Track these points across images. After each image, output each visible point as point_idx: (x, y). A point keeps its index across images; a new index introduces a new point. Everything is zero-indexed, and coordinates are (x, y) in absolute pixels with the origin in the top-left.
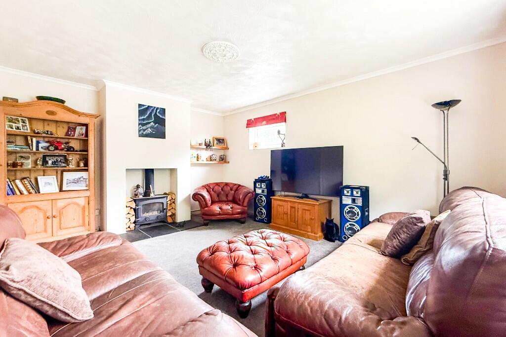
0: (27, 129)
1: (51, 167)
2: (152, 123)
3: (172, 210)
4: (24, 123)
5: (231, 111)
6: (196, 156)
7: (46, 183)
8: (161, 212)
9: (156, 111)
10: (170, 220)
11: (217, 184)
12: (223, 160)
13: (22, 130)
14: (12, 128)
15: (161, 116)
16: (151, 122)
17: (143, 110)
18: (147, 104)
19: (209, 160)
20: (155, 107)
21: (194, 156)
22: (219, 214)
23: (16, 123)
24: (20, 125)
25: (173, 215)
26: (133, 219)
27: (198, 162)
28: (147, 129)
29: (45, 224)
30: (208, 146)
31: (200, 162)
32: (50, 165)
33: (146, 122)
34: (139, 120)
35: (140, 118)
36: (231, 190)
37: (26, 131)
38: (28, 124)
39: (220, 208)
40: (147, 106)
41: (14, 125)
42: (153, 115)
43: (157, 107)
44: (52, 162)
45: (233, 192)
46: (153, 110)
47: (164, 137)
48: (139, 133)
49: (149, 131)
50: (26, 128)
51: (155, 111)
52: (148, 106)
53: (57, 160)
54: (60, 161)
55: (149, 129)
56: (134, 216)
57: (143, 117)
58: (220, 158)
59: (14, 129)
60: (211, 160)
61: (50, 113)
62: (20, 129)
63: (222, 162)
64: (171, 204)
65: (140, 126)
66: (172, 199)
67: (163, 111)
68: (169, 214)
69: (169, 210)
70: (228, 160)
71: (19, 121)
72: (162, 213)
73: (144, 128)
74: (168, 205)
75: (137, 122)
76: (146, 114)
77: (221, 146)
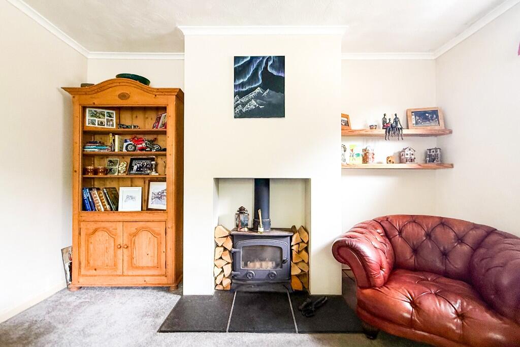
0: (113, 125)
1: (135, 174)
2: (258, 90)
3: (302, 265)
4: (110, 117)
5: (457, 34)
6: (361, 153)
7: (128, 197)
8: (277, 265)
9: (267, 64)
10: (296, 285)
11: (414, 220)
12: (435, 159)
13: (106, 127)
14: (94, 124)
15: (275, 73)
16: (256, 88)
17: (242, 67)
18: (248, 53)
19: (398, 160)
20: (264, 57)
21: (355, 152)
22: (411, 323)
23: (100, 118)
24: (104, 120)
25: (304, 276)
26: (228, 270)
27: (365, 166)
28: (249, 100)
29: (115, 256)
30: (391, 129)
31: (371, 164)
32: (134, 172)
33: (247, 88)
34: (235, 86)
35: (238, 82)
36: (460, 240)
37: (111, 127)
38: (114, 119)
39: (413, 303)
40: (249, 58)
41: (97, 119)
42: (260, 72)
43: (268, 55)
44: (138, 168)
45: (465, 248)
46: (259, 65)
47: (282, 115)
48: (235, 110)
49: (253, 104)
50: (111, 123)
51: (264, 65)
52: (251, 57)
53: (143, 165)
54: (146, 167)
55: (253, 101)
56: (230, 265)
57: (241, 81)
58: (426, 155)
59: (97, 126)
60: (401, 162)
61: (123, 96)
62: (104, 125)
63: (431, 165)
64: (299, 252)
65: (237, 97)
66: (303, 241)
67: (280, 62)
68: (296, 271)
69: (296, 264)
70: (448, 161)
71: (104, 115)
72: (279, 269)
73: (244, 100)
74: (294, 253)
75: (232, 91)
76: (248, 73)
77: (429, 128)
